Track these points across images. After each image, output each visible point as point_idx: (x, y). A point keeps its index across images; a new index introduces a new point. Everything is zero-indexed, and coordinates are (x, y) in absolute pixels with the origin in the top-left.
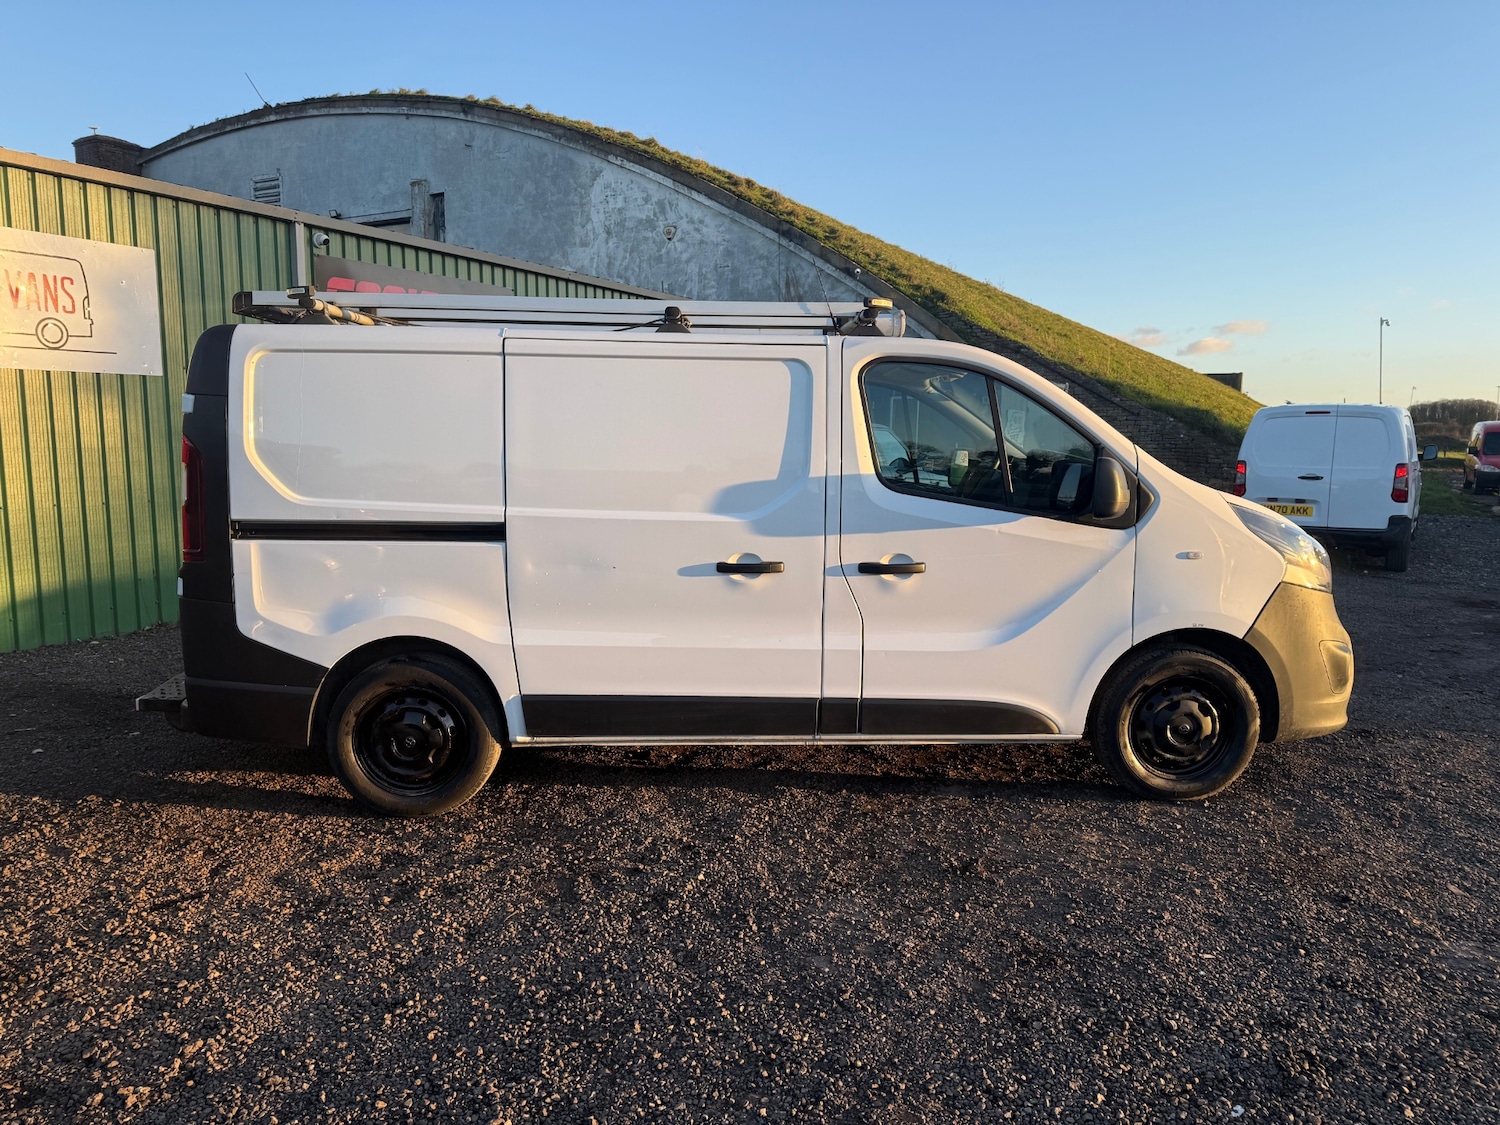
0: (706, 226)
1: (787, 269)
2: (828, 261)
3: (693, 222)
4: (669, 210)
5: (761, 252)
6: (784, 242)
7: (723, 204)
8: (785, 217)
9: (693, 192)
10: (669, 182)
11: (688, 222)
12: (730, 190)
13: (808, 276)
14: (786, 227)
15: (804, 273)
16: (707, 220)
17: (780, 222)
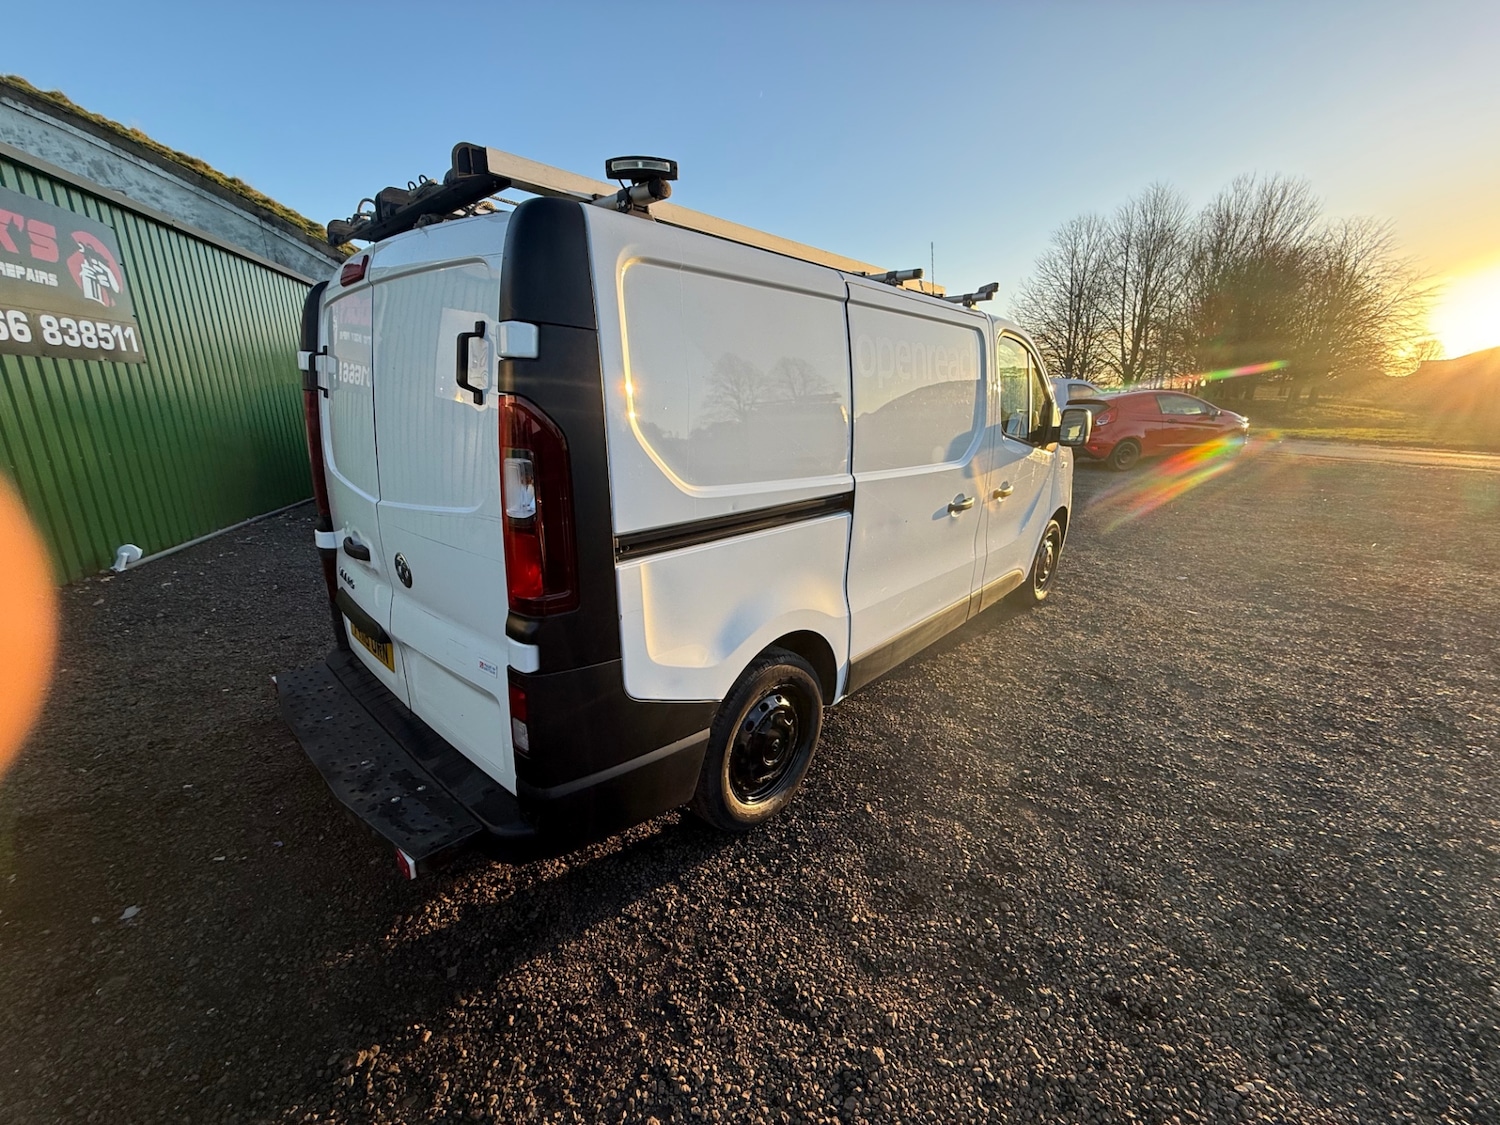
0: (166, 197)
1: (275, 251)
2: (317, 249)
3: (148, 191)
4: (110, 173)
5: (241, 231)
6: (266, 226)
7: (184, 180)
8: (260, 203)
9: (141, 160)
10: (106, 145)
11: (141, 190)
12: (189, 167)
13: (298, 260)
14: (265, 213)
15: (293, 257)
16: (167, 191)
17: (257, 207)
